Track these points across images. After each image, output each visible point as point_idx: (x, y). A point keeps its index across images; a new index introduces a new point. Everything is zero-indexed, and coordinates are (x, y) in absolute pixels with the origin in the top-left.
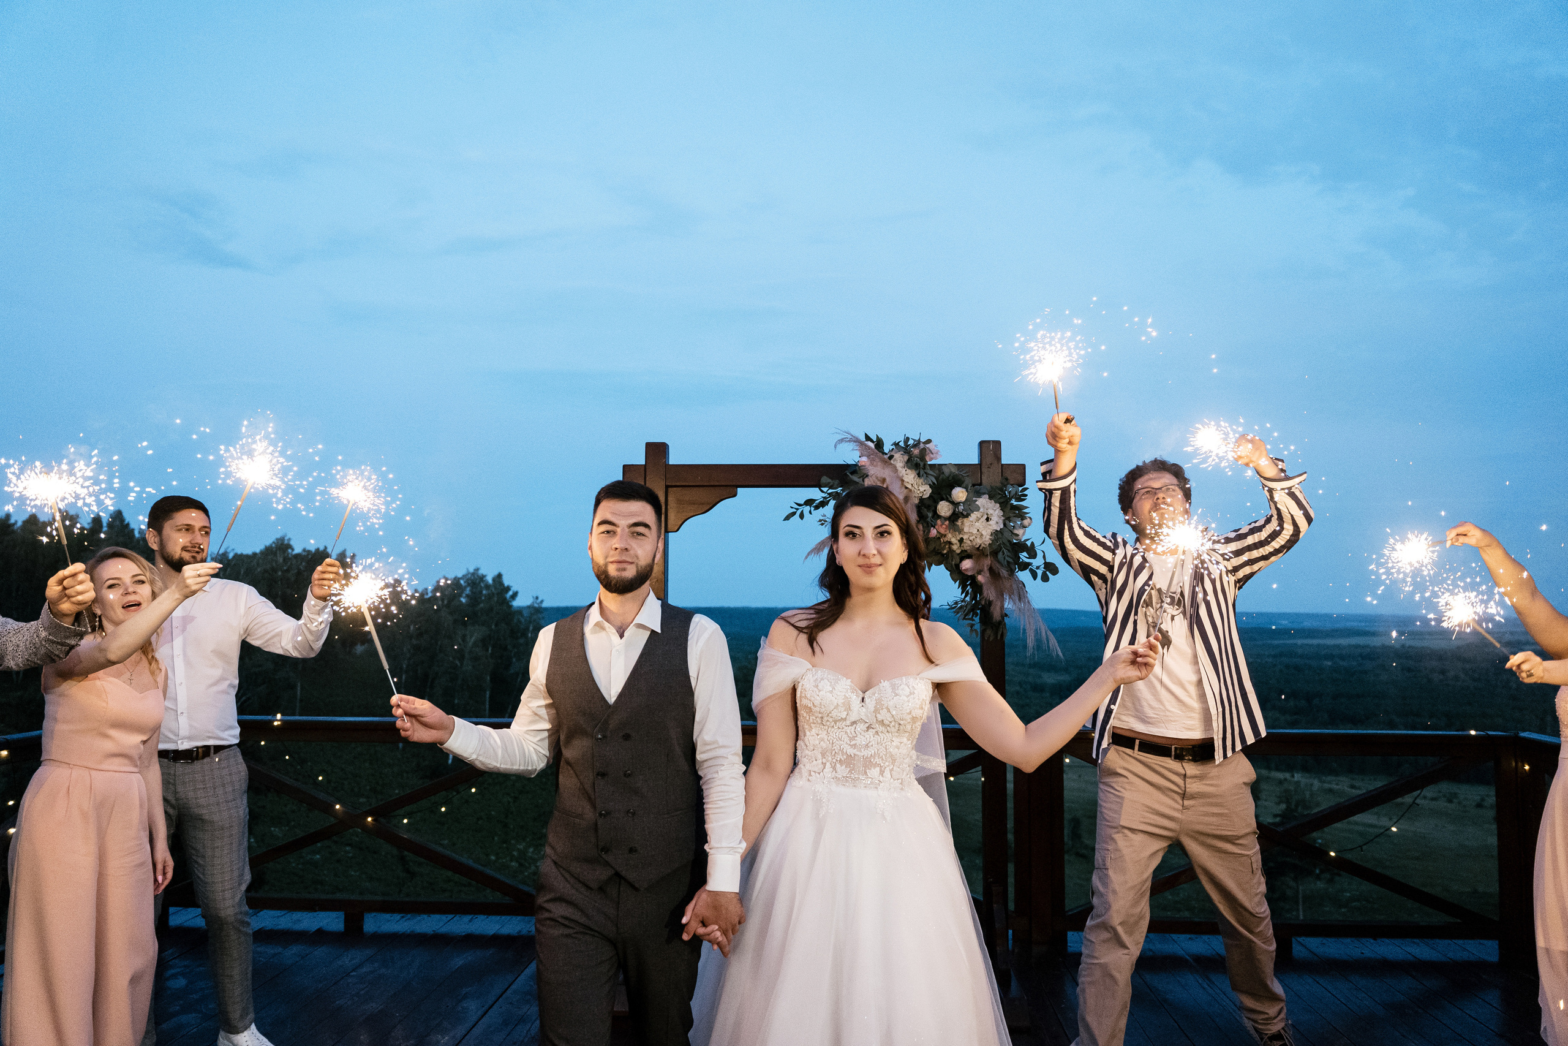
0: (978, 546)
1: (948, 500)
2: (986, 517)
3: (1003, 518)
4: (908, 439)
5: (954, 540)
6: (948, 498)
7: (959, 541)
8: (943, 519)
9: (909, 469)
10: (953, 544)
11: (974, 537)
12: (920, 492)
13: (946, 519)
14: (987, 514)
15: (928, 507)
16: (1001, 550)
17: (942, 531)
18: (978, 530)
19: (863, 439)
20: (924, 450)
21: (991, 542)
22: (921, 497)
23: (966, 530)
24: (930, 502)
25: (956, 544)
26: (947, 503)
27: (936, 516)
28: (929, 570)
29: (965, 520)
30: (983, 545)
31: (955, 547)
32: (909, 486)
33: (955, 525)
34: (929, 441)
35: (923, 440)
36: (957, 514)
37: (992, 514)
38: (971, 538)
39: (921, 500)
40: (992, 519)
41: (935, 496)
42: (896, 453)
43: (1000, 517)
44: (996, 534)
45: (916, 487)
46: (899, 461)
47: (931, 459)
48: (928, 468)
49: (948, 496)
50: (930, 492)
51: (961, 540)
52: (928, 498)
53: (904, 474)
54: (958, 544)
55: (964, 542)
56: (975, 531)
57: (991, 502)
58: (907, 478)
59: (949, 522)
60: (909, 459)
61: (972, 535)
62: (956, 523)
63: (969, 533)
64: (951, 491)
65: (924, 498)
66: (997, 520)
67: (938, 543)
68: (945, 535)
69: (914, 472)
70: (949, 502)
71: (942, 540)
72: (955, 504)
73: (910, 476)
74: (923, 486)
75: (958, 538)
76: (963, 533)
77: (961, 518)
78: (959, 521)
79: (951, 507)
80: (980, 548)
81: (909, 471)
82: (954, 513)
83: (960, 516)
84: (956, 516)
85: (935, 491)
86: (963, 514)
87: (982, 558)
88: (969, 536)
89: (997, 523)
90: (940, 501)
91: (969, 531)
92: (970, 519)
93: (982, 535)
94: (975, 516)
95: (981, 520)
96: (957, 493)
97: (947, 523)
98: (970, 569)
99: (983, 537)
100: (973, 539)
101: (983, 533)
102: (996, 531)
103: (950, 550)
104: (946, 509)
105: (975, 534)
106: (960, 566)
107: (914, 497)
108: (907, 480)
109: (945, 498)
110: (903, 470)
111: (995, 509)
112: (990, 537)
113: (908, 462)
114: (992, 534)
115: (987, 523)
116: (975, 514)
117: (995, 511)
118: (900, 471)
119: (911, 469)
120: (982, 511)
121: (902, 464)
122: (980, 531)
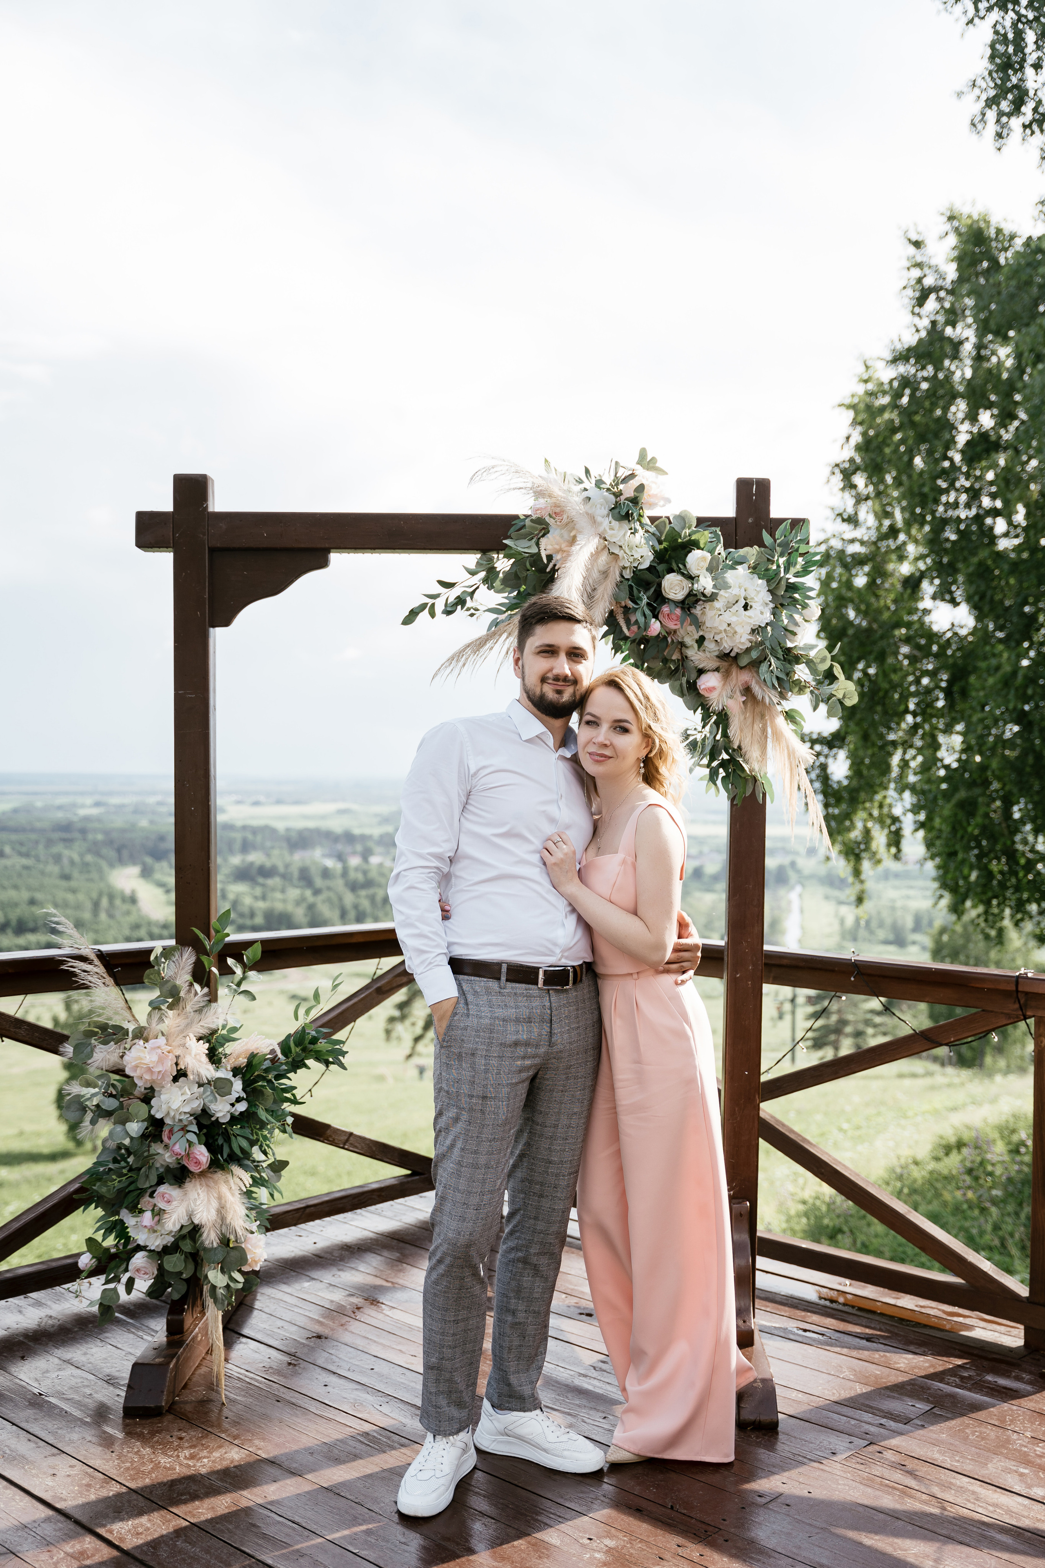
0: (727, 651)
1: (679, 571)
2: (742, 602)
3: (772, 605)
4: (616, 470)
5: (687, 640)
6: (680, 569)
7: (697, 641)
8: (671, 604)
9: (615, 520)
10: (687, 647)
11: (722, 635)
12: (635, 560)
13: (678, 604)
14: (745, 599)
15: (647, 584)
16: (765, 659)
17: (672, 626)
18: (729, 625)
19: (540, 468)
20: (641, 488)
21: (750, 644)
22: (636, 568)
23: (708, 624)
24: (651, 576)
25: (692, 646)
26: (680, 577)
27: (659, 599)
29: (707, 605)
30: (736, 650)
31: (691, 652)
32: (615, 550)
33: (691, 614)
36: (696, 595)
37: (753, 598)
38: (717, 638)
39: (637, 573)
40: (754, 606)
41: (661, 568)
44: (757, 631)
45: (627, 551)
46: (598, 506)
47: (652, 505)
48: (646, 521)
49: (681, 566)
50: (652, 557)
51: (701, 641)
52: (647, 569)
53: (607, 529)
54: (696, 646)
55: (706, 643)
56: (725, 626)
57: (751, 576)
58: (611, 536)
59: (683, 609)
60: (616, 502)
61: (720, 632)
62: (693, 611)
63: (715, 628)
64: (686, 556)
65: (641, 570)
66: (761, 608)
67: (663, 645)
68: (675, 631)
69: (625, 525)
70: (683, 574)
71: (669, 640)
72: (691, 578)
73: (619, 532)
74: (639, 550)
75: (697, 637)
76: (704, 628)
77: (701, 602)
78: (698, 608)
79: (687, 584)
80: (733, 654)
81: (615, 524)
82: (691, 594)
83: (700, 600)
84: (693, 599)
85: (660, 556)
86: (704, 595)
87: (734, 671)
88: (715, 633)
89: (762, 613)
90: (669, 573)
91: (715, 625)
92: (717, 604)
93: (736, 632)
94: (724, 600)
95: (735, 608)
96: (696, 560)
97: (678, 611)
98: (714, 688)
99: (737, 637)
100: (721, 639)
101: (738, 629)
102: (760, 626)
103: (682, 657)
104: (677, 588)
105: (725, 630)
106: (698, 684)
107: (624, 568)
108: (612, 539)
109: (676, 568)
110: (605, 521)
111: (759, 589)
112: (750, 638)
113: (613, 508)
114: (753, 631)
115: (744, 613)
116: (725, 597)
117: (758, 592)
118: (601, 524)
119: (619, 519)
120: (736, 593)
121: (605, 510)
122: (732, 626)
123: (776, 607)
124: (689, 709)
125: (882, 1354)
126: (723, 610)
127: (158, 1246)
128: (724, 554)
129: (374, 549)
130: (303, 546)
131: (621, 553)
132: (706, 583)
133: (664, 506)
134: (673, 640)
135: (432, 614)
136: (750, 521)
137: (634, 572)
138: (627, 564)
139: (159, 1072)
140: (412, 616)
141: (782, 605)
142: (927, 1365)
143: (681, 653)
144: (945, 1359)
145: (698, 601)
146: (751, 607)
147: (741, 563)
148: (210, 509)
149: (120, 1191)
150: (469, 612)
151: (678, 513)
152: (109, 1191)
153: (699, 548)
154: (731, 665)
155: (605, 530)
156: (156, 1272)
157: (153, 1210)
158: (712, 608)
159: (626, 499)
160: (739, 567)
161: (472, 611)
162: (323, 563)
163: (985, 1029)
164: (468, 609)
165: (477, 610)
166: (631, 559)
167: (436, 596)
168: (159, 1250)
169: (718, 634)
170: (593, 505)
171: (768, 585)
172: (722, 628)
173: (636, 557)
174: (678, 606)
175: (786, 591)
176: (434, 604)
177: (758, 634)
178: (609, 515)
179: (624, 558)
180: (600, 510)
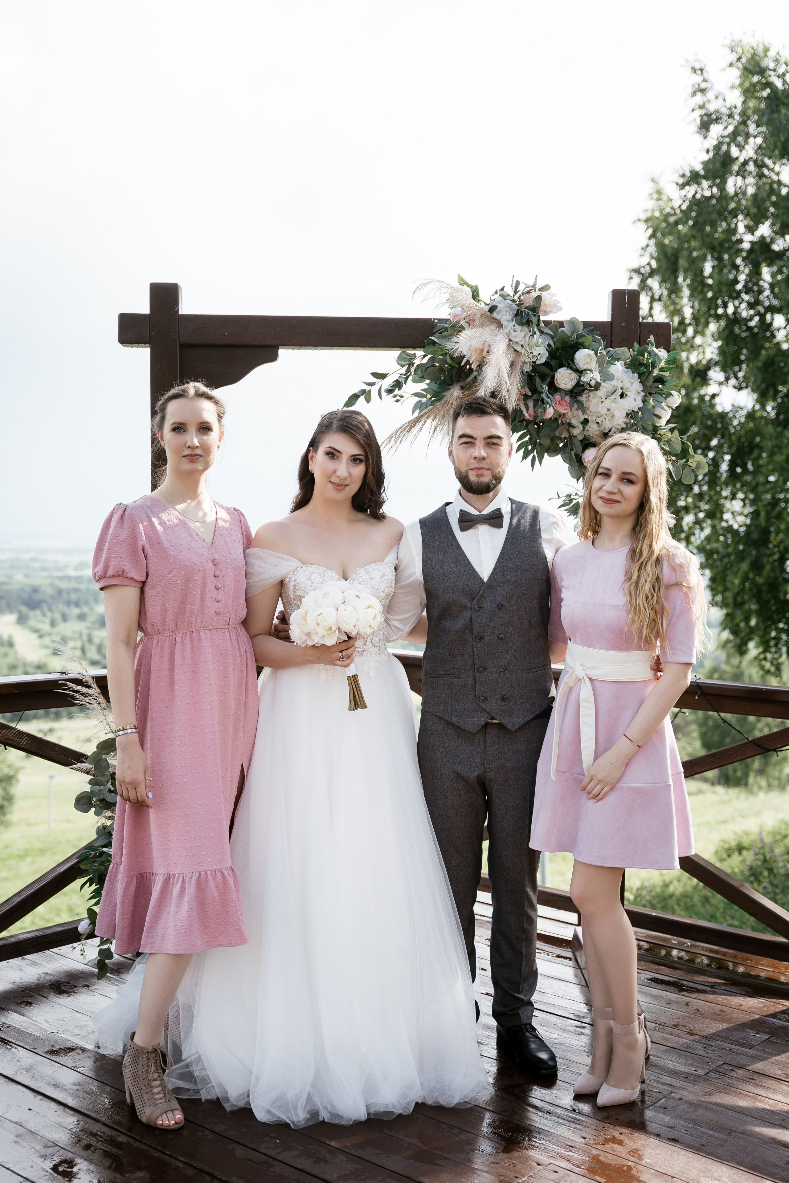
1: (569, 366)
2: (619, 392)
3: (643, 394)
4: (518, 283)
5: (574, 422)
6: (569, 364)
7: (582, 423)
8: (562, 393)
9: (519, 325)
10: (574, 427)
11: (602, 419)
12: (533, 356)
14: (622, 389)
15: (543, 378)
17: (562, 410)
18: (608, 410)
19: (456, 284)
20: (539, 298)
21: (624, 426)
22: (534, 363)
23: (591, 409)
24: (546, 370)
25: (578, 426)
26: (569, 371)
27: (553, 389)
28: (540, 463)
29: (592, 394)
31: (576, 432)
32: (519, 348)
33: (578, 401)
34: (546, 288)
35: (538, 286)
36: (583, 385)
37: (628, 389)
38: (598, 420)
39: (535, 367)
40: (629, 395)
41: (553, 363)
42: (500, 303)
43: (639, 393)
45: (528, 349)
46: (504, 312)
47: (546, 313)
48: (542, 324)
49: (571, 363)
50: (547, 354)
51: (585, 422)
52: (543, 364)
53: (512, 331)
54: (581, 427)
55: (590, 424)
56: (605, 411)
57: (627, 370)
58: (515, 336)
59: (571, 396)
60: (518, 310)
61: (601, 416)
63: (597, 412)
64: (575, 353)
65: (539, 365)
66: (635, 396)
67: (554, 425)
68: (564, 415)
69: (526, 329)
70: (571, 369)
71: (560, 422)
72: (580, 372)
73: (520, 334)
74: (537, 348)
75: (582, 419)
76: (588, 412)
77: (586, 391)
78: (584, 396)
79: (574, 376)
81: (518, 328)
82: (578, 385)
83: (586, 389)
84: (581, 389)
85: (554, 354)
86: (590, 386)
88: (597, 417)
89: (635, 400)
90: (560, 367)
91: (598, 410)
92: (600, 393)
93: (614, 416)
94: (605, 389)
95: (613, 397)
96: (583, 357)
97: (567, 398)
99: (616, 419)
100: (602, 421)
101: (615, 413)
102: (633, 411)
103: (570, 436)
104: (567, 379)
105: (605, 414)
106: (583, 457)
107: (525, 363)
108: (515, 340)
109: (566, 364)
110: (510, 325)
111: (632, 381)
112: (625, 420)
113: (516, 315)
114: (627, 415)
115: (621, 400)
116: (606, 387)
117: (632, 383)
118: (506, 327)
119: (521, 324)
120: (616, 384)
121: (509, 316)
122: (611, 410)
123: (646, 396)
124: (573, 477)
125: (723, 996)
126: (604, 398)
128: (604, 352)
129: (316, 346)
130: (258, 343)
131: (523, 351)
132: (593, 376)
133: (556, 312)
134: (562, 421)
135: (368, 400)
136: (623, 324)
137: (532, 366)
138: (527, 360)
140: (352, 400)
141: (650, 394)
142: (761, 1005)
143: (569, 432)
145: (583, 391)
146: (626, 395)
147: (618, 360)
148: (180, 313)
150: (395, 399)
151: (568, 319)
153: (584, 348)
155: (509, 332)
158: (595, 396)
159: (527, 308)
160: (616, 363)
161: (398, 398)
162: (273, 358)
164: (395, 396)
165: (402, 397)
166: (531, 356)
167: (371, 384)
169: (599, 417)
170: (499, 312)
171: (639, 378)
172: (603, 413)
173: (534, 354)
174: (567, 394)
175: (653, 382)
176: (370, 391)
177: (632, 417)
178: (512, 320)
179: (525, 354)
180: (505, 316)
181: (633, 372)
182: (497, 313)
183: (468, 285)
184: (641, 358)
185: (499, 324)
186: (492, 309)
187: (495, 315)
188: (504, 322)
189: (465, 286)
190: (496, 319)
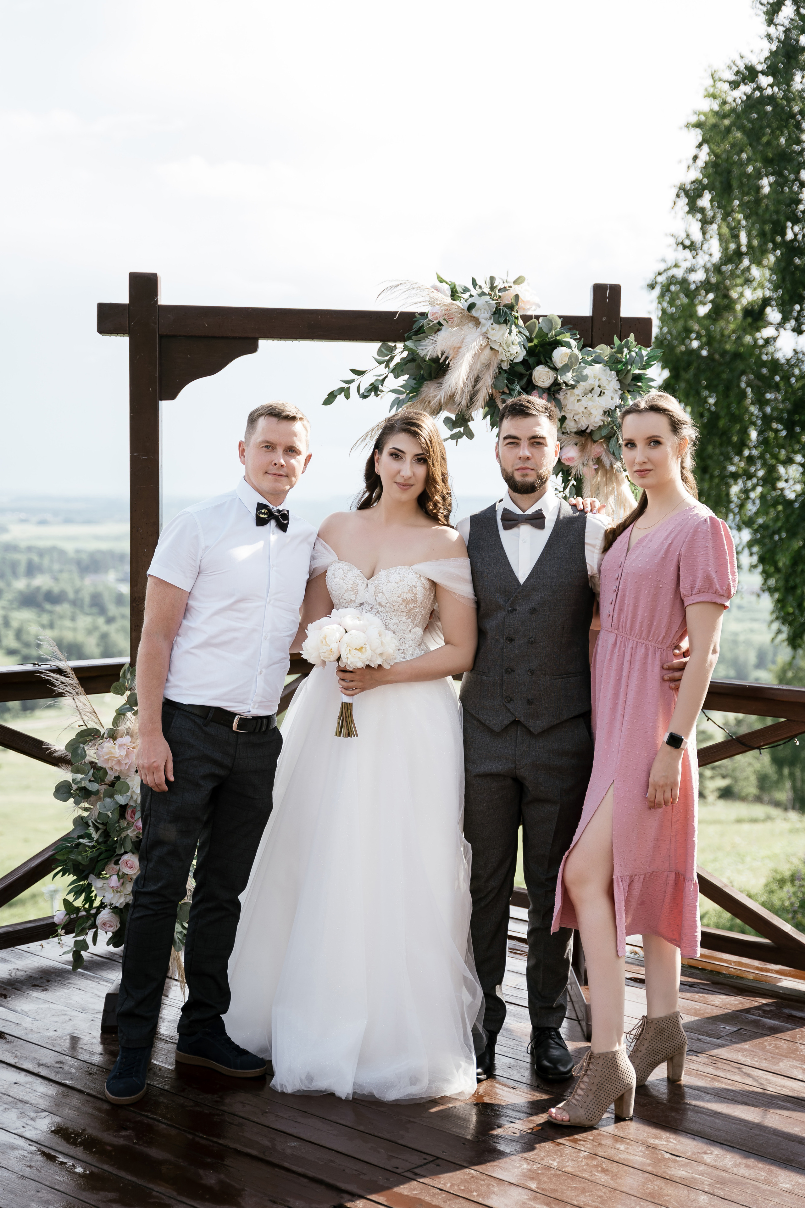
0: (584, 429)
1: (546, 364)
2: (597, 390)
3: (620, 392)
4: (493, 280)
6: (547, 362)
7: (560, 420)
8: (541, 391)
9: (497, 323)
11: (580, 416)
12: (511, 355)
13: (545, 390)
14: (600, 386)
15: (521, 376)
16: (614, 435)
18: (586, 408)
19: (434, 281)
20: (516, 296)
21: (603, 424)
22: (512, 361)
23: (568, 407)
24: (524, 368)
26: (547, 369)
27: (530, 384)
29: (569, 392)
30: (591, 428)
32: (496, 347)
33: (554, 396)
34: (520, 282)
35: (514, 281)
36: (559, 384)
37: (605, 387)
38: (576, 418)
39: (513, 365)
40: (606, 393)
41: (531, 361)
42: (479, 300)
43: (616, 391)
44: (608, 413)
45: (505, 348)
46: (482, 310)
47: (523, 308)
48: (520, 322)
49: (548, 360)
50: (525, 353)
52: (521, 362)
53: (490, 329)
55: (567, 421)
56: (582, 409)
57: (605, 370)
58: (492, 335)
59: (549, 394)
60: (497, 307)
61: (579, 414)
62: (557, 396)
64: (553, 351)
65: (515, 363)
66: (612, 394)
69: (504, 326)
70: (550, 366)
72: (556, 370)
73: (499, 333)
74: (514, 347)
76: (566, 409)
77: (564, 390)
78: (562, 394)
79: (552, 373)
80: (588, 431)
81: (496, 326)
82: (556, 383)
83: (563, 388)
84: (558, 387)
85: (530, 352)
86: (566, 384)
87: (589, 443)
88: (575, 414)
89: (612, 398)
90: (538, 365)
91: (576, 408)
92: (576, 391)
93: (591, 414)
94: (582, 387)
95: (591, 395)
96: (560, 355)
98: (573, 458)
99: (592, 417)
100: (579, 419)
101: (592, 411)
102: (610, 409)
104: (544, 377)
105: (583, 412)
107: (502, 361)
108: (493, 339)
109: (543, 361)
110: (487, 324)
111: (610, 379)
112: (602, 418)
113: (495, 313)
114: (605, 412)
115: (598, 399)
116: (582, 386)
117: (610, 382)
118: (484, 325)
119: (499, 323)
120: (593, 383)
121: (488, 315)
122: (589, 408)
123: (623, 393)
125: (701, 995)
126: (581, 396)
127: (121, 904)
130: (237, 335)
131: (500, 349)
135: (347, 397)
136: (604, 320)
137: (510, 364)
138: (505, 358)
139: (126, 764)
140: (331, 398)
141: (628, 391)
142: (737, 1002)
144: (752, 998)
145: (560, 389)
146: (604, 393)
148: (160, 303)
149: (91, 859)
151: (545, 312)
152: (83, 859)
153: (562, 346)
154: (587, 439)
155: (488, 330)
156: (119, 926)
157: (118, 874)
158: (572, 394)
159: (505, 306)
162: (253, 349)
163: (788, 735)
166: (509, 353)
167: (349, 382)
168: (122, 907)
169: (577, 415)
170: (478, 309)
171: (618, 375)
172: (580, 411)
173: (512, 352)
174: (544, 392)
175: (632, 380)
176: (348, 388)
177: (609, 415)
178: (490, 318)
179: (502, 353)
180: (483, 314)
181: (611, 370)
182: (476, 311)
183: (447, 283)
184: (619, 356)
185: (477, 322)
186: (471, 307)
187: (474, 313)
188: (482, 320)
189: (444, 283)
190: (474, 317)
